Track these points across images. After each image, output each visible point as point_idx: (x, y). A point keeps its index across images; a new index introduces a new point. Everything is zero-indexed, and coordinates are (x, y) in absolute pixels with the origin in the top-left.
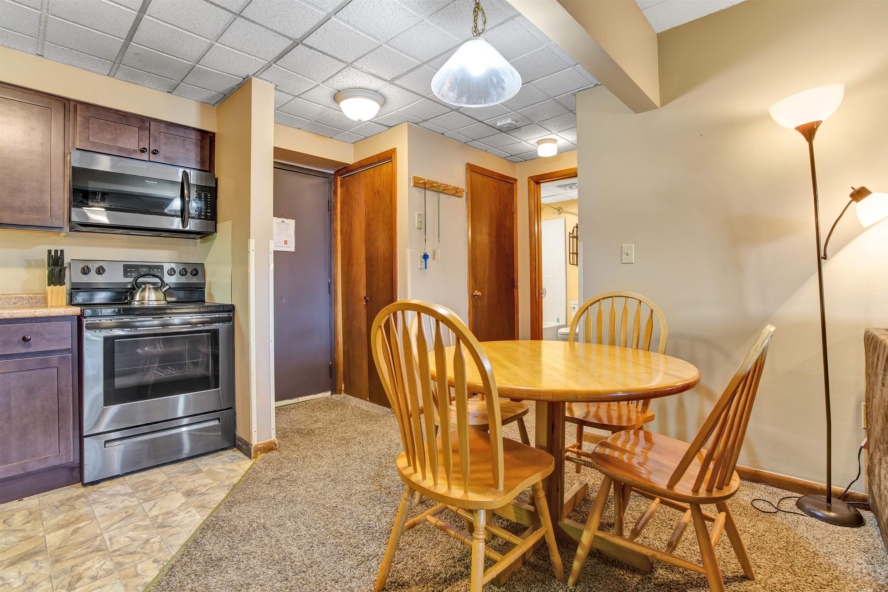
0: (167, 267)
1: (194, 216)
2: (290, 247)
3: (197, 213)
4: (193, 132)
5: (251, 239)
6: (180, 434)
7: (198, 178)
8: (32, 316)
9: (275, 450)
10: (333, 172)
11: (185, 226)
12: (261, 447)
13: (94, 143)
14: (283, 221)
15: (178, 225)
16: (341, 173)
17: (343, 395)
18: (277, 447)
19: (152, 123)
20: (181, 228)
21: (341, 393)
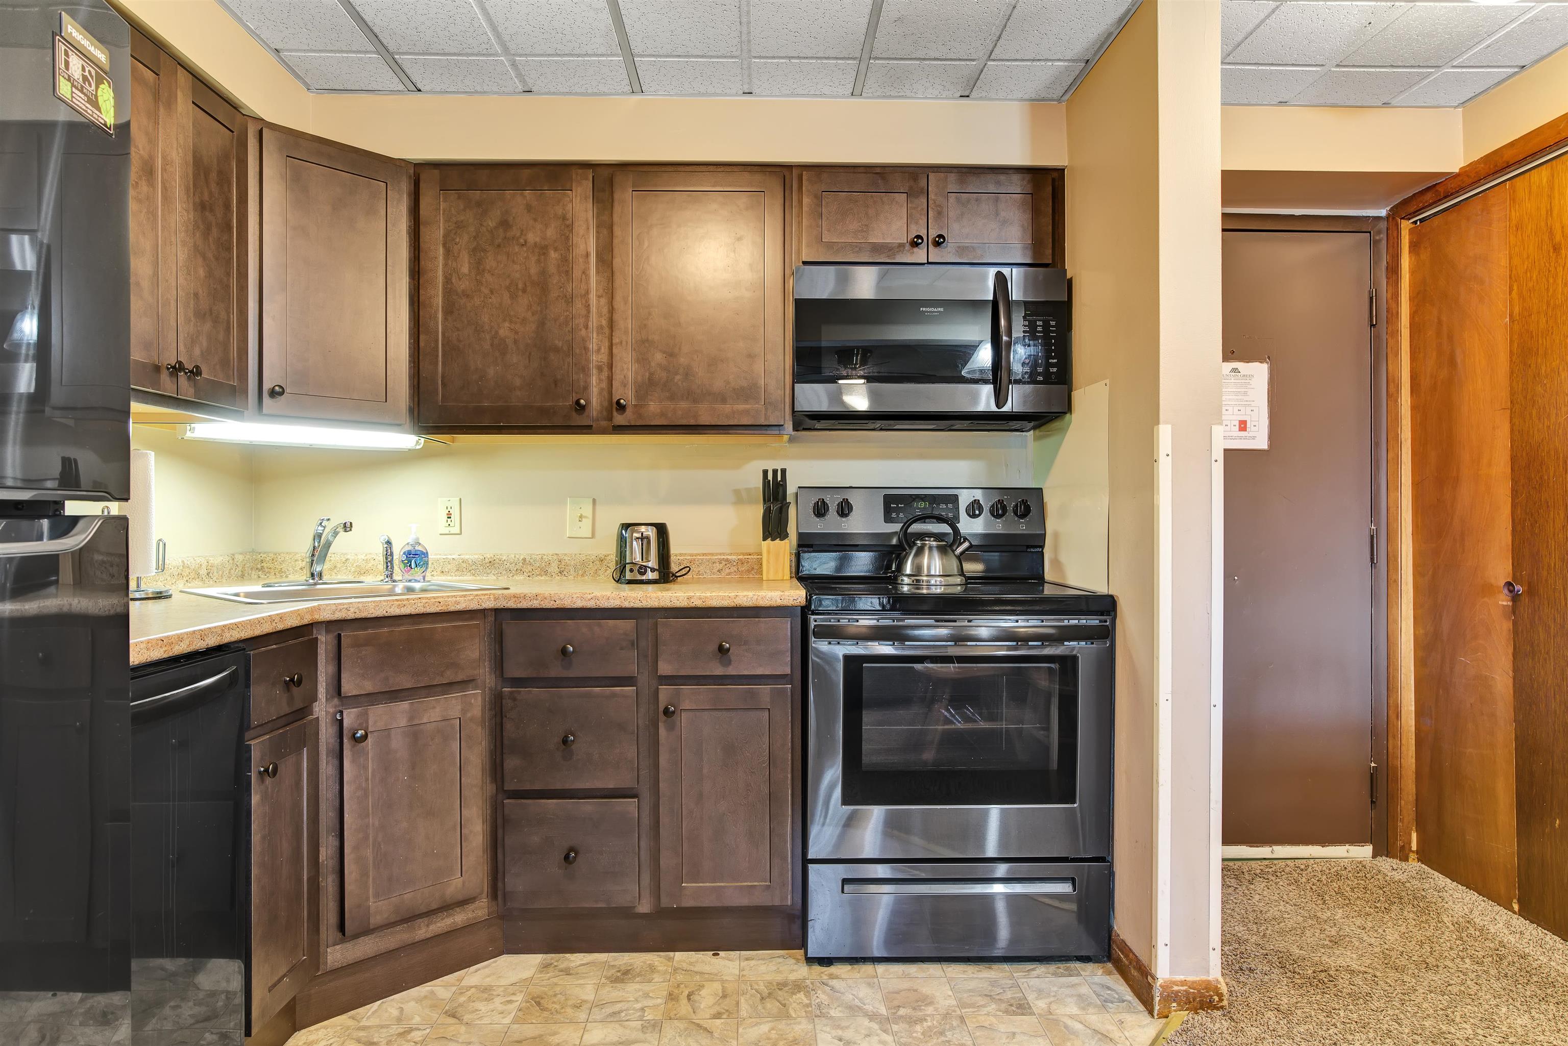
0: (964, 499)
1: (1019, 377)
2: (1254, 438)
3: (1027, 369)
4: (1016, 178)
5: (1161, 426)
6: (988, 899)
7: (1028, 283)
8: (733, 605)
9: (1218, 1009)
10: (1383, 213)
11: (1001, 404)
12: (1179, 991)
13: (830, 246)
14: (1235, 370)
15: (988, 403)
16: (1412, 210)
17: (1414, 865)
18: (1225, 1003)
19: (931, 176)
20: (994, 408)
21: (1406, 859)
